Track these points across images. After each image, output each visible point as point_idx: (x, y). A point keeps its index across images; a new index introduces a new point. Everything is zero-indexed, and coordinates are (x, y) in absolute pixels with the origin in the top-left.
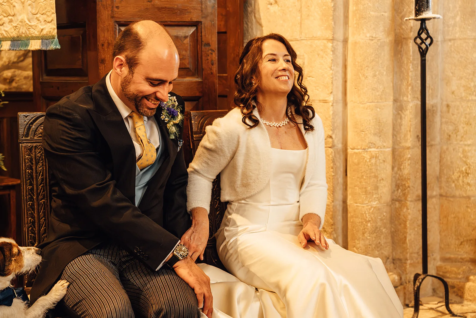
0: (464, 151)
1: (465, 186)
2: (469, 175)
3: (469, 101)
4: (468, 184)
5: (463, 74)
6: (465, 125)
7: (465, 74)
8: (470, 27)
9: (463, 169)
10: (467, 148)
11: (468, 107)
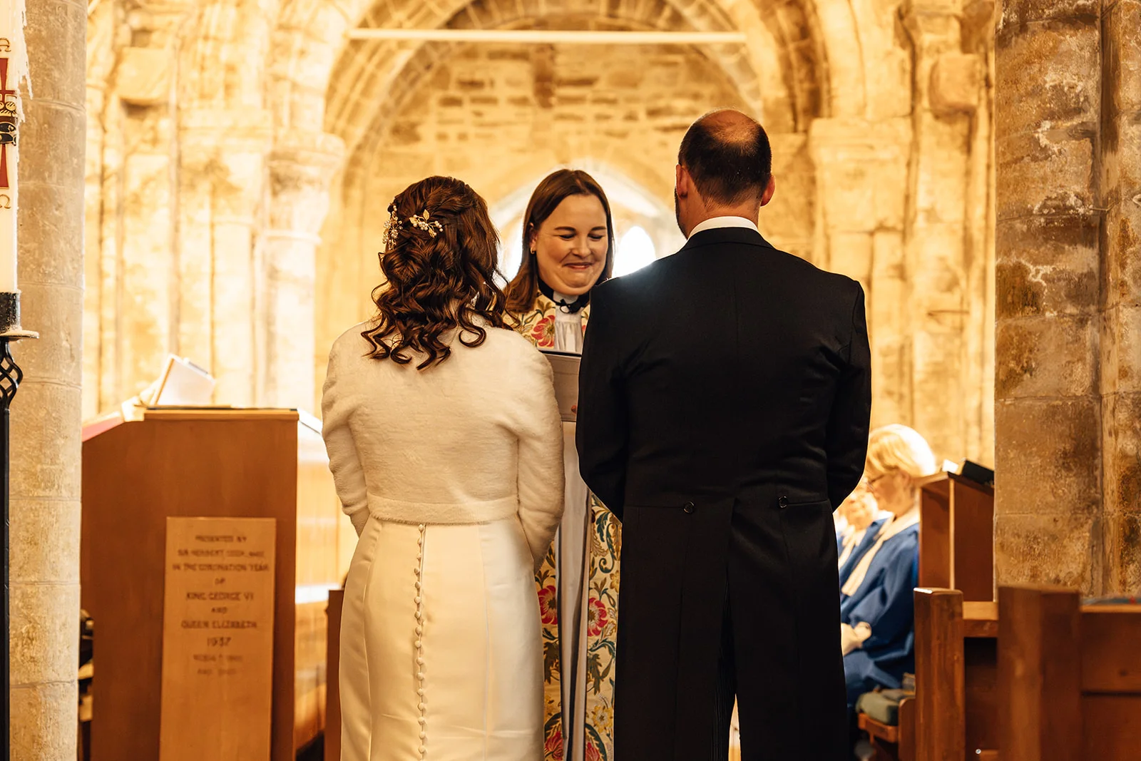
0: (24, 595)
1: (26, 664)
2: (34, 642)
3: (33, 498)
4: (33, 660)
5: (22, 448)
6: (26, 546)
7: (25, 448)
8: (33, 361)
9: (23, 630)
10: (29, 590)
11: (32, 509)
